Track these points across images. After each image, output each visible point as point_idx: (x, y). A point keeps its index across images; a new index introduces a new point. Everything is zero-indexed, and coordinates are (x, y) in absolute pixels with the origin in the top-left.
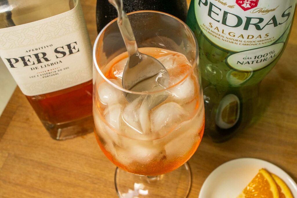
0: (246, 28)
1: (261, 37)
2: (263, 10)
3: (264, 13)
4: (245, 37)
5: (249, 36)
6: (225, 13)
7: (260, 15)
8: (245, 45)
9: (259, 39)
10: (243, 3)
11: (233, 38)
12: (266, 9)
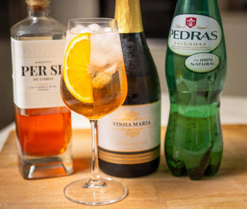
0: (192, 39)
1: (201, 45)
2: (199, 27)
3: (200, 29)
4: (193, 44)
5: (194, 44)
6: (182, 32)
7: (198, 30)
8: (193, 50)
9: (200, 46)
10: (189, 24)
11: (186, 46)
12: (201, 27)
